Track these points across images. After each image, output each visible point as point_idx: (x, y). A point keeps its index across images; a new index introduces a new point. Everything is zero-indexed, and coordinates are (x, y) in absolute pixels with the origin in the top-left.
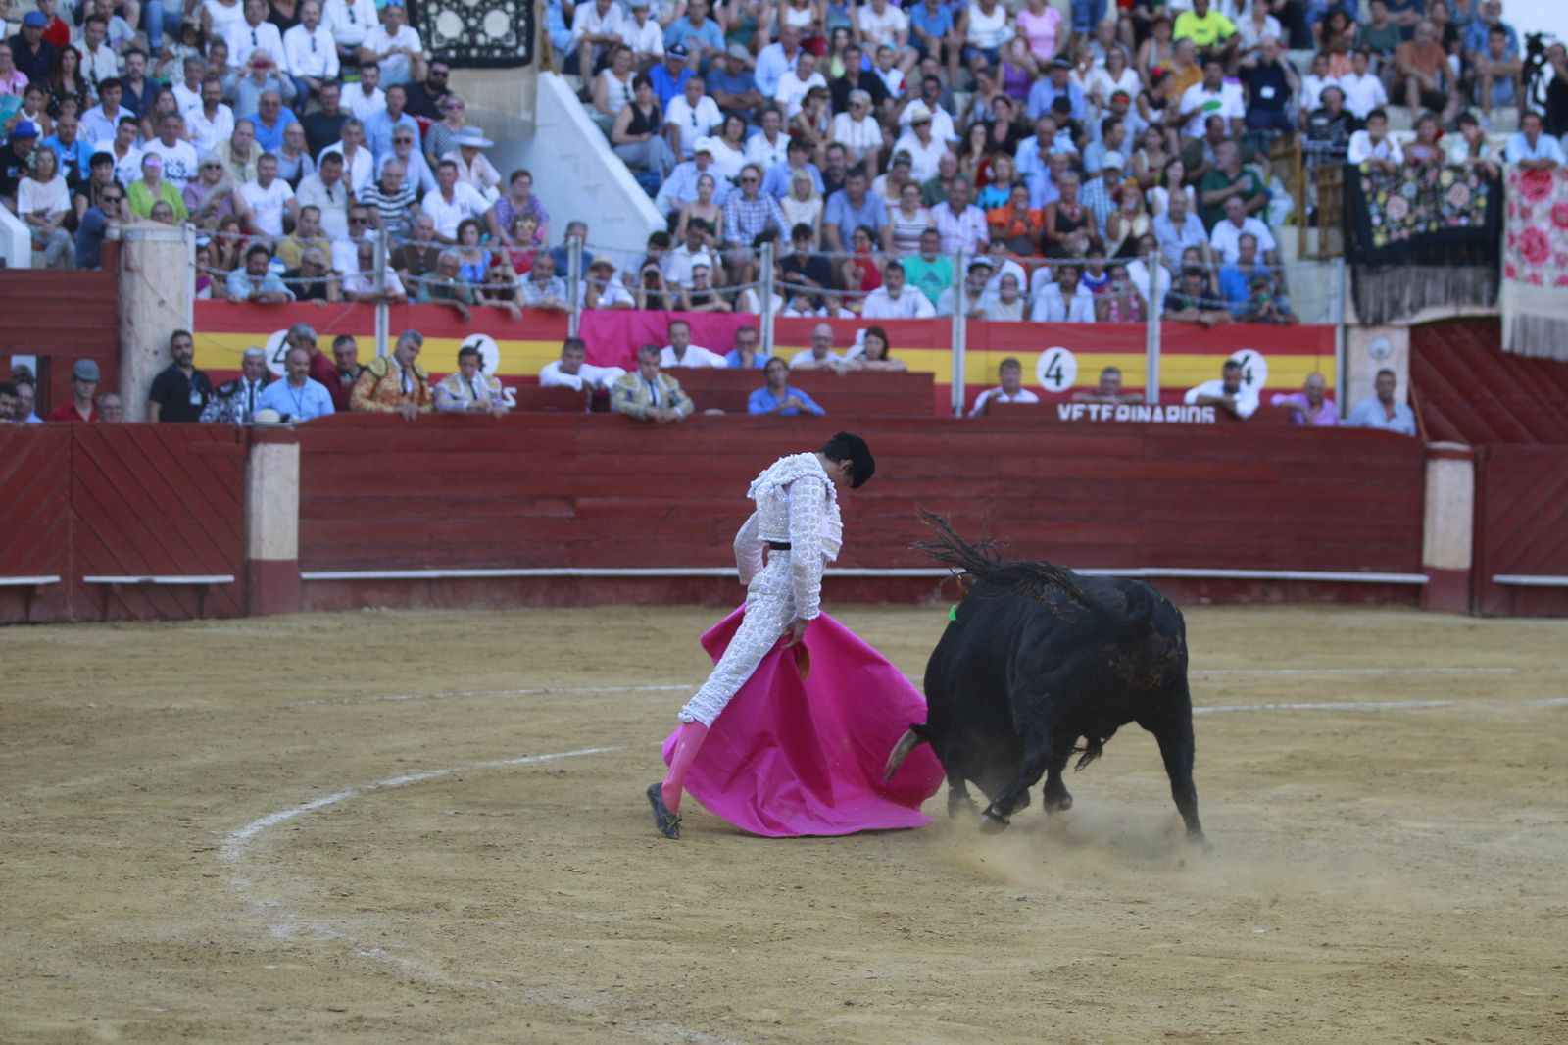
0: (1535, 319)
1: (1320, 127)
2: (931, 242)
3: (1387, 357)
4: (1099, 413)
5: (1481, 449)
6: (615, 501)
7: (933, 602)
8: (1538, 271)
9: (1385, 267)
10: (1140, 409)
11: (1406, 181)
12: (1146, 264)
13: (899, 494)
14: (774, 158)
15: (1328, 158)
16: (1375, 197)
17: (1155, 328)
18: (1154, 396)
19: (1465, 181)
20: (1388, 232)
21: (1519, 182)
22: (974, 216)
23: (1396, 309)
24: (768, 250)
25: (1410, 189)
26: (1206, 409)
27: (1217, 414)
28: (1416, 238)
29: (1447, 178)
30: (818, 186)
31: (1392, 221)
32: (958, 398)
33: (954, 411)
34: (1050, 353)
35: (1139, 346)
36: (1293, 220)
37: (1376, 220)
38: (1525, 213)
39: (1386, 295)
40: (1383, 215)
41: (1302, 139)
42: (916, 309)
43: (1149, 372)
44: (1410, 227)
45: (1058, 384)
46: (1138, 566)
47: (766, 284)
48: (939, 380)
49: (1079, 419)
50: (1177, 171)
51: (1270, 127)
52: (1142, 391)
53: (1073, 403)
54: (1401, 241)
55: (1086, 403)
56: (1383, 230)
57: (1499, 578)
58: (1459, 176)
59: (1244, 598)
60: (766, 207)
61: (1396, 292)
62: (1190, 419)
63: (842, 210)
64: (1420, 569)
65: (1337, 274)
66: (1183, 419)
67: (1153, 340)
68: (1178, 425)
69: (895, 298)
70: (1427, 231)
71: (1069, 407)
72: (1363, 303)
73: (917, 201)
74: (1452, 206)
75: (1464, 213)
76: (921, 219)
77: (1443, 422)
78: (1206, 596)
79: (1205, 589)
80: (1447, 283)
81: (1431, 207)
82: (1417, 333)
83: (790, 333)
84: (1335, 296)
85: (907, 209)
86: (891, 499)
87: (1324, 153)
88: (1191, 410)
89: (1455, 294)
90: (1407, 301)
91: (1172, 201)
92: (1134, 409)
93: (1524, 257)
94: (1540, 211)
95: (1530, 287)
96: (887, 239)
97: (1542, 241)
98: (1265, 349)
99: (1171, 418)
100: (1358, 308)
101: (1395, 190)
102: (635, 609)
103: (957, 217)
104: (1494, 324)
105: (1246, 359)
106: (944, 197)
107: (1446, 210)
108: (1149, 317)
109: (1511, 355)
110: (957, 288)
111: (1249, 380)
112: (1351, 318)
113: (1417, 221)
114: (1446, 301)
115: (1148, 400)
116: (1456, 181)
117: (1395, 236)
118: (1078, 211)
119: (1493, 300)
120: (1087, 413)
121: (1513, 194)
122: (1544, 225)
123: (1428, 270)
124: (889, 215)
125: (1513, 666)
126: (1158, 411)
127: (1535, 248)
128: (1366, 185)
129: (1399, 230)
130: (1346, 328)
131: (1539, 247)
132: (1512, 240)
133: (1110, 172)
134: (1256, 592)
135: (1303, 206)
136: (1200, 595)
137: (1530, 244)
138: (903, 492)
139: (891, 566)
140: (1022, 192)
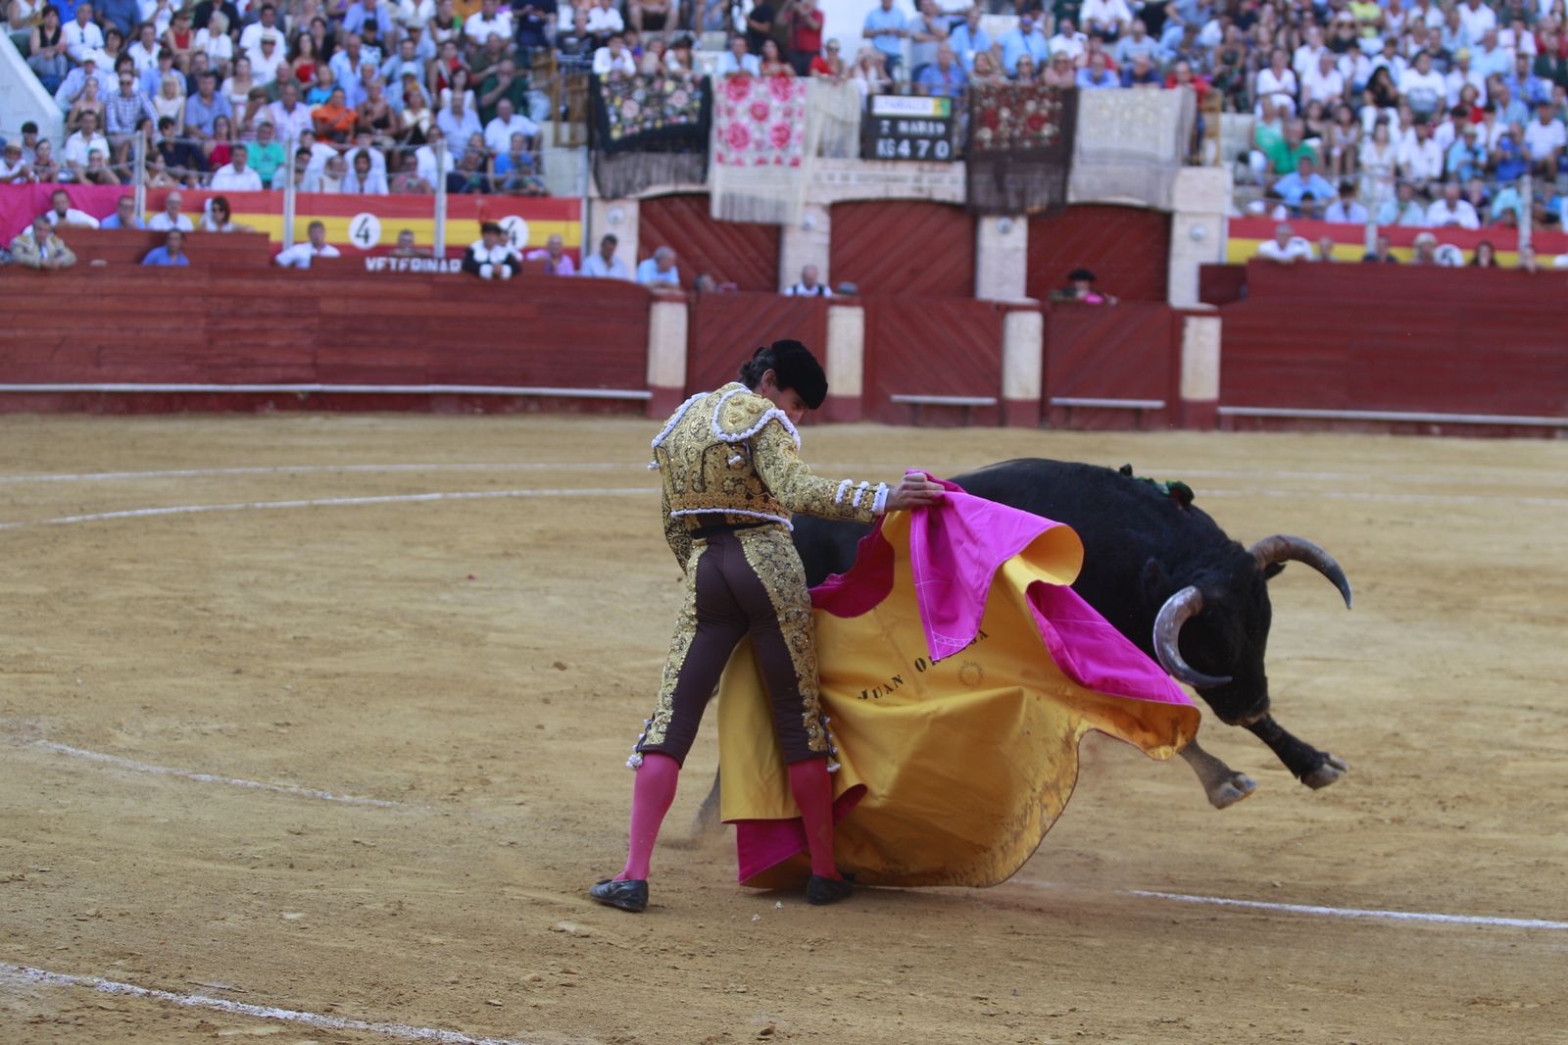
0: (740, 196)
1: (571, 46)
2: (268, 131)
3: (621, 223)
4: (397, 265)
5: (693, 295)
6: (20, 333)
7: (268, 411)
8: (741, 156)
9: (622, 154)
11: (636, 88)
12: (435, 150)
14: (150, 63)
15: (577, 69)
16: (612, 100)
17: (442, 199)
18: (440, 252)
19: (683, 88)
20: (624, 128)
21: (724, 89)
22: (303, 115)
23: (630, 187)
24: (141, 138)
25: (639, 94)
28: (644, 132)
29: (669, 86)
30: (182, 88)
31: (627, 120)
34: (359, 219)
35: (430, 213)
36: (548, 118)
37: (613, 119)
38: (730, 112)
39: (621, 176)
40: (619, 115)
41: (557, 54)
43: (437, 233)
44: (640, 124)
45: (367, 242)
46: (427, 383)
47: (140, 163)
48: (273, 238)
49: (382, 269)
50: (461, 79)
51: (535, 45)
52: (431, 248)
53: (377, 257)
54: (632, 135)
55: (388, 257)
56: (619, 126)
58: (679, 84)
59: (509, 409)
60: (141, 102)
61: (629, 173)
63: (197, 107)
64: (645, 387)
65: (581, 159)
67: (440, 209)
69: (238, 175)
70: (653, 130)
71: (374, 260)
72: (603, 181)
74: (674, 108)
75: (683, 113)
78: (482, 407)
79: (478, 402)
80: (669, 166)
81: (657, 108)
82: (645, 205)
83: (158, 203)
84: (581, 178)
86: (236, 331)
87: (575, 65)
89: (678, 174)
90: (639, 178)
91: (453, 100)
92: (425, 261)
93: (731, 145)
94: (742, 108)
95: (736, 169)
97: (745, 133)
98: (528, 214)
99: (453, 269)
100: (599, 186)
101: (628, 96)
102: (36, 417)
103: (289, 113)
104: (704, 198)
105: (512, 224)
106: (279, 97)
107: (669, 111)
108: (437, 190)
109: (720, 223)
110: (288, 167)
111: (514, 240)
112: (594, 192)
113: (646, 119)
114: (667, 182)
116: (677, 88)
117: (628, 131)
119: (703, 180)
120: (388, 265)
121: (721, 98)
122: (745, 120)
123: (655, 156)
126: (443, 263)
127: (739, 138)
128: (605, 92)
129: (632, 126)
130: (590, 200)
131: (742, 137)
132: (720, 133)
133: (408, 78)
134: (519, 404)
135: (558, 106)
136: (476, 406)
137: (734, 135)
138: (245, 325)
139: (235, 383)
140: (338, 94)
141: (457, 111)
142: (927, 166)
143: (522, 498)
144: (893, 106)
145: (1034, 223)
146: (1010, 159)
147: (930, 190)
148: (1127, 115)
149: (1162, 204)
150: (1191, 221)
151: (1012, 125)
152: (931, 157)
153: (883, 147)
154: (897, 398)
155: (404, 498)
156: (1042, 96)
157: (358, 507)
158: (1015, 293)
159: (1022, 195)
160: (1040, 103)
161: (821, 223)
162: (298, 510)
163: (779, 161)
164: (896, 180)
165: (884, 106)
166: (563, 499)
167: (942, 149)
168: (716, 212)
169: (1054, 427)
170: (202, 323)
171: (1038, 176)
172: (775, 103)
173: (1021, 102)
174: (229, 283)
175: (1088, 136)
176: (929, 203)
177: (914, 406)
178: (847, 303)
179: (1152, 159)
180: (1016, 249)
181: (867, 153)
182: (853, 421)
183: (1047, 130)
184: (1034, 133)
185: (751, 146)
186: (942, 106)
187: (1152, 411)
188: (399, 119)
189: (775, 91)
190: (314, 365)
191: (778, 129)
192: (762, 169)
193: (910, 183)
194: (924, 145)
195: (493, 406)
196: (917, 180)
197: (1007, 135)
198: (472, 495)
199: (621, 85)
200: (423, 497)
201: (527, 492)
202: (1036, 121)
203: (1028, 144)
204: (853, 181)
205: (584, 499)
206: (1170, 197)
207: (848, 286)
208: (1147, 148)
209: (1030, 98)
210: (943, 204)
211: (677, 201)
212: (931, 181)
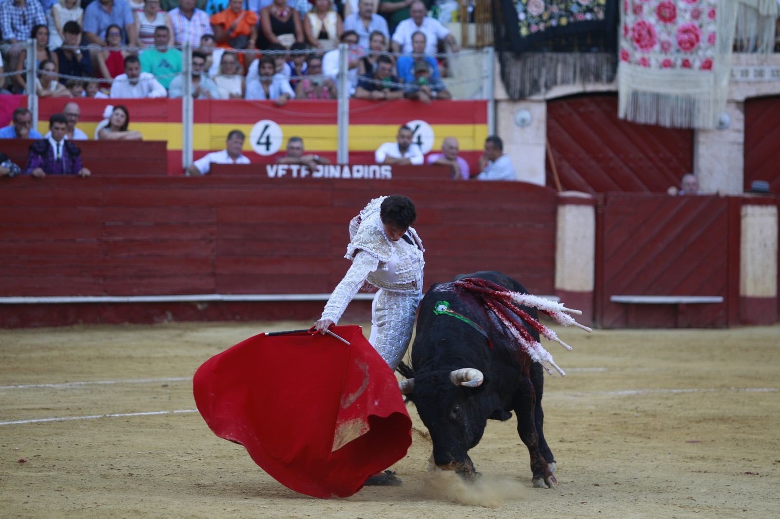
0: (645, 94)
2: (162, 37)
3: (529, 125)
4: (299, 172)
5: (600, 197)
7: (166, 322)
8: (646, 56)
10: (332, 168)
13: (138, 237)
17: (344, 103)
18: (344, 158)
20: (530, 26)
22: (202, 19)
23: (535, 87)
24: (32, 45)
26: (384, 168)
27: (393, 172)
28: (550, 29)
31: (532, 17)
33: (182, 170)
34: (261, 124)
35: (332, 119)
36: (459, 18)
37: (521, 16)
38: (637, 10)
39: (527, 76)
40: (526, 11)
42: (150, 90)
43: (340, 139)
44: (545, 22)
45: (268, 149)
47: (32, 71)
48: (171, 147)
49: (283, 176)
52: (335, 154)
53: (278, 164)
54: (539, 33)
55: (289, 164)
56: (527, 23)
57: (615, 298)
60: (34, 11)
61: (535, 74)
62: (371, 176)
65: (488, 60)
66: (366, 176)
67: (343, 114)
68: (363, 180)
69: (134, 84)
70: (559, 26)
71: (275, 167)
72: (510, 82)
73: (158, 8)
74: (579, 4)
75: (589, 10)
76: (161, 19)
77: (575, 176)
80: (575, 66)
81: (563, 6)
82: (551, 104)
84: (487, 77)
86: (132, 242)
88: (373, 168)
89: (585, 74)
90: (542, 82)
91: (362, 4)
92: (327, 168)
93: (636, 45)
94: (648, 8)
95: (640, 68)
96: (133, 35)
97: (650, 32)
98: (434, 119)
99: (356, 175)
100: (507, 87)
103: (189, 19)
104: (614, 96)
105: (417, 127)
106: (178, 3)
107: (574, 8)
108: (339, 96)
109: (625, 121)
110: (186, 73)
111: (419, 143)
112: (500, 94)
113: (551, 17)
115: (339, 161)
117: (534, 29)
118: (285, 13)
119: (612, 79)
120: (289, 172)
122: (652, 20)
123: (561, 56)
124: (135, 17)
125: (606, 366)
126: (346, 170)
127: (644, 38)
129: (538, 23)
130: (496, 102)
131: (648, 37)
132: (626, 29)
135: (465, 7)
137: (640, 35)
138: (142, 236)
139: (132, 295)
161: (736, 120)
163: (686, 64)
168: (624, 109)
178: (761, 201)
182: (770, 323)
185: (657, 47)
188: (304, 21)
190: (214, 275)
191: (686, 31)
192: (670, 72)
204: (767, 76)
207: (760, 185)
211: (585, 100)
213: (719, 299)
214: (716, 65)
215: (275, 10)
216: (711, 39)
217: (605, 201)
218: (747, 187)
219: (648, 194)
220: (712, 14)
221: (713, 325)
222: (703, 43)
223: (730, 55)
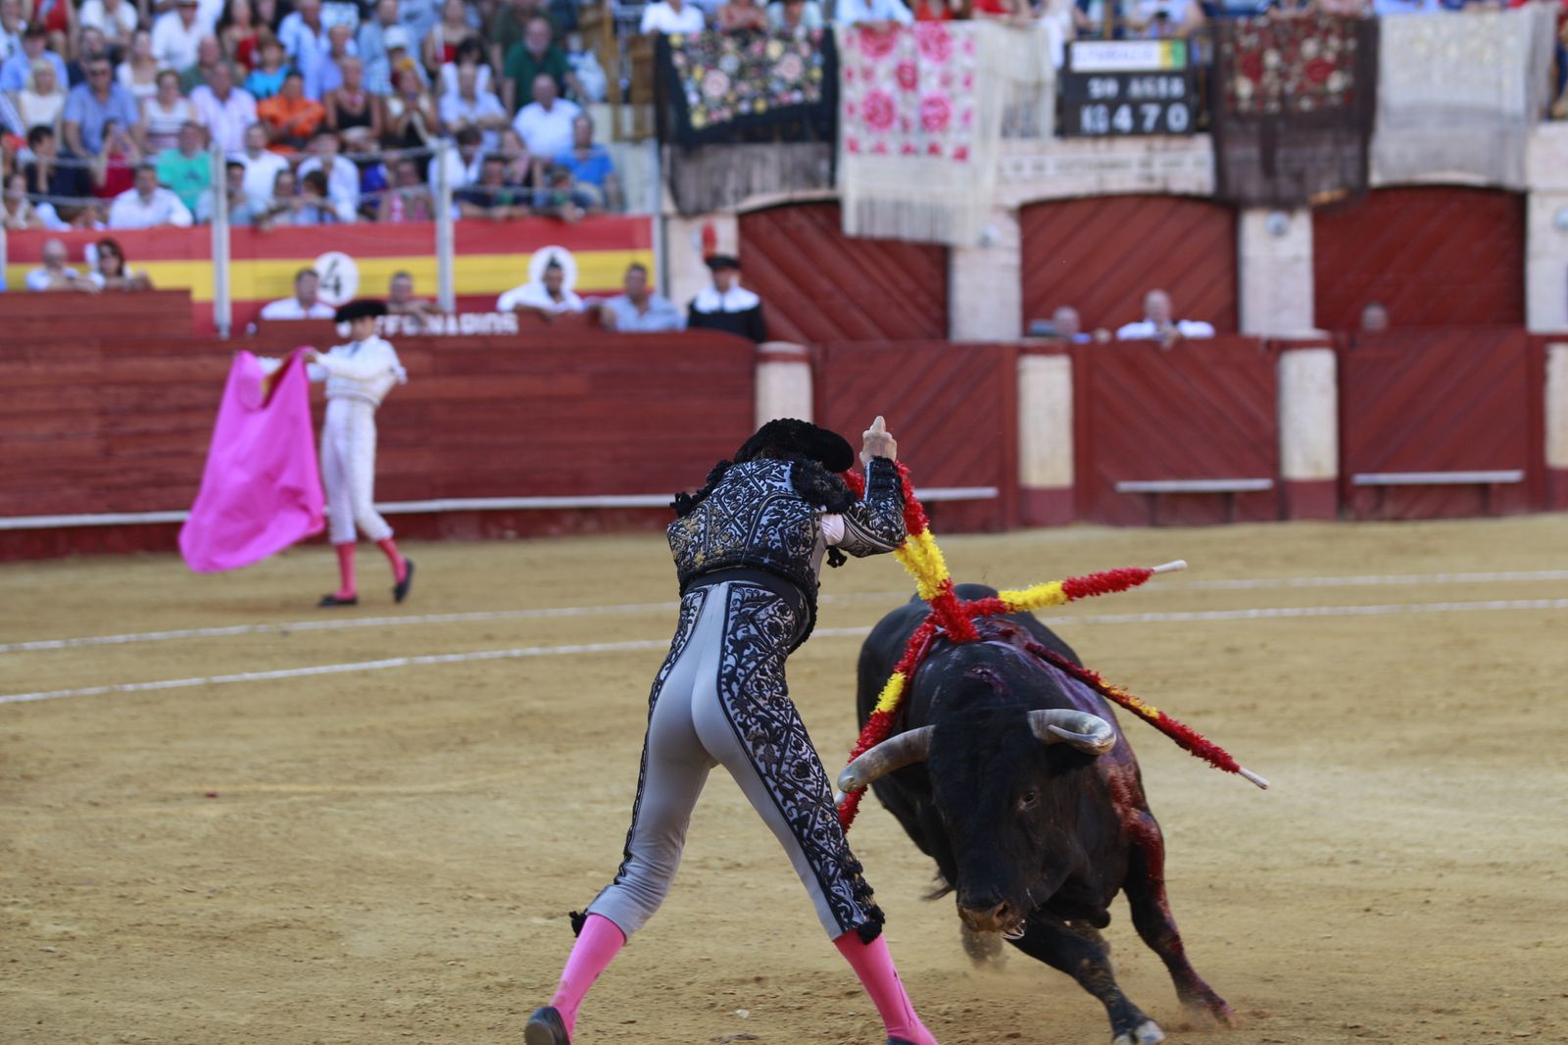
2: (194, 134)
5: (818, 351)
8: (883, 140)
9: (708, 149)
11: (725, 53)
13: (154, 427)
14: (10, 47)
16: (690, 69)
17: (446, 227)
18: (449, 304)
19: (795, 50)
20: (708, 113)
21: (855, 46)
22: (242, 105)
23: (719, 196)
25: (730, 62)
27: (521, 323)
28: (738, 116)
29: (774, 48)
30: (62, 77)
31: (713, 99)
32: (224, 316)
33: (216, 329)
34: (327, 259)
35: (429, 249)
37: (693, 99)
38: (867, 75)
39: (705, 183)
40: (700, 92)
41: (612, 6)
43: (441, 277)
44: (732, 106)
45: (337, 294)
46: (433, 496)
48: (200, 294)
52: (433, 300)
54: (722, 122)
56: (702, 109)
58: (789, 45)
59: (554, 529)
61: (717, 178)
62: (489, 329)
63: (83, 105)
66: (481, 330)
67: (445, 241)
68: (476, 337)
69: (147, 204)
70: (753, 112)
72: (681, 190)
73: (174, 92)
74: (782, 80)
75: (796, 87)
76: (181, 112)
77: (780, 321)
79: (509, 522)
80: (780, 163)
81: (758, 82)
82: (745, 219)
83: (26, 250)
84: (651, 183)
85: (164, 100)
86: (146, 434)
91: (461, 79)
93: (868, 125)
94: (884, 71)
95: (874, 159)
97: (887, 106)
98: (575, 244)
99: (467, 329)
100: (676, 195)
101: (713, 64)
103: (223, 103)
104: (832, 208)
106: (205, 82)
107: (775, 86)
109: (855, 238)
110: (216, 190)
112: (669, 207)
113: (740, 99)
116: (785, 51)
117: (715, 117)
118: (360, 99)
119: (832, 181)
122: (888, 87)
123: (757, 149)
124: (141, 108)
126: (452, 321)
127: (880, 113)
128: (679, 60)
129: (719, 108)
130: (665, 219)
131: (884, 112)
132: (851, 110)
133: (395, 52)
134: (569, 521)
136: (506, 528)
137: (874, 110)
138: (158, 425)
140: (294, 81)
141: (468, 94)
142: (1158, 143)
143: (521, 659)
144: (1101, 56)
145: (1322, 218)
146: (1281, 126)
147: (1165, 179)
148: (1453, 52)
149: (1511, 180)
150: (1554, 203)
151: (1283, 75)
152: (1162, 128)
153: (1089, 118)
154: (1125, 486)
155: (349, 667)
156: (1327, 32)
157: (276, 683)
158: (1298, 322)
159: (1299, 177)
160: (1324, 42)
161: (1007, 236)
162: (179, 693)
163: (934, 150)
164: (1114, 166)
165: (1090, 57)
166: (583, 659)
167: (1178, 117)
168: (851, 225)
169: (1360, 518)
170: (94, 425)
171: (1326, 149)
172: (925, 64)
173: (1296, 43)
174: (130, 366)
175: (1397, 85)
176: (1165, 196)
177: (1152, 496)
178: (1046, 350)
179: (1496, 115)
180: (1297, 259)
181: (1067, 126)
182: (1064, 523)
183: (1336, 82)
184: (1318, 88)
185: (897, 125)
186: (1173, 53)
187: (1505, 486)
189: (925, 47)
191: (931, 102)
192: (912, 161)
193: (1135, 170)
194: (1152, 112)
195: (530, 526)
196: (1146, 164)
197: (1274, 89)
198: (451, 658)
199: (703, 48)
200: (378, 664)
201: (534, 651)
202: (1319, 70)
203: (1306, 104)
204: (1050, 171)
205: (614, 657)
206: (1522, 169)
207: (1045, 326)
208: (1487, 98)
209: (1309, 35)
210: (1185, 198)
211: (793, 214)
212: (1165, 165)
213: (989, 492)
214: (975, 155)
215: (345, 96)
216: (967, 117)
217: (826, 354)
218: (1026, 331)
219: (883, 343)
220: (968, 82)
221: (985, 527)
222: (955, 122)
223: (996, 143)
